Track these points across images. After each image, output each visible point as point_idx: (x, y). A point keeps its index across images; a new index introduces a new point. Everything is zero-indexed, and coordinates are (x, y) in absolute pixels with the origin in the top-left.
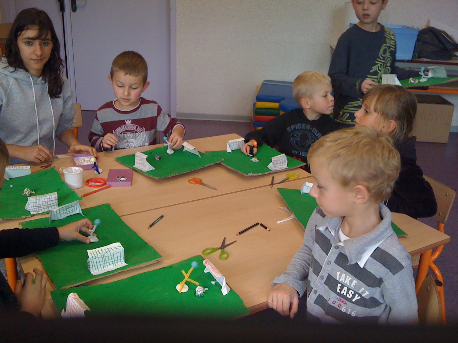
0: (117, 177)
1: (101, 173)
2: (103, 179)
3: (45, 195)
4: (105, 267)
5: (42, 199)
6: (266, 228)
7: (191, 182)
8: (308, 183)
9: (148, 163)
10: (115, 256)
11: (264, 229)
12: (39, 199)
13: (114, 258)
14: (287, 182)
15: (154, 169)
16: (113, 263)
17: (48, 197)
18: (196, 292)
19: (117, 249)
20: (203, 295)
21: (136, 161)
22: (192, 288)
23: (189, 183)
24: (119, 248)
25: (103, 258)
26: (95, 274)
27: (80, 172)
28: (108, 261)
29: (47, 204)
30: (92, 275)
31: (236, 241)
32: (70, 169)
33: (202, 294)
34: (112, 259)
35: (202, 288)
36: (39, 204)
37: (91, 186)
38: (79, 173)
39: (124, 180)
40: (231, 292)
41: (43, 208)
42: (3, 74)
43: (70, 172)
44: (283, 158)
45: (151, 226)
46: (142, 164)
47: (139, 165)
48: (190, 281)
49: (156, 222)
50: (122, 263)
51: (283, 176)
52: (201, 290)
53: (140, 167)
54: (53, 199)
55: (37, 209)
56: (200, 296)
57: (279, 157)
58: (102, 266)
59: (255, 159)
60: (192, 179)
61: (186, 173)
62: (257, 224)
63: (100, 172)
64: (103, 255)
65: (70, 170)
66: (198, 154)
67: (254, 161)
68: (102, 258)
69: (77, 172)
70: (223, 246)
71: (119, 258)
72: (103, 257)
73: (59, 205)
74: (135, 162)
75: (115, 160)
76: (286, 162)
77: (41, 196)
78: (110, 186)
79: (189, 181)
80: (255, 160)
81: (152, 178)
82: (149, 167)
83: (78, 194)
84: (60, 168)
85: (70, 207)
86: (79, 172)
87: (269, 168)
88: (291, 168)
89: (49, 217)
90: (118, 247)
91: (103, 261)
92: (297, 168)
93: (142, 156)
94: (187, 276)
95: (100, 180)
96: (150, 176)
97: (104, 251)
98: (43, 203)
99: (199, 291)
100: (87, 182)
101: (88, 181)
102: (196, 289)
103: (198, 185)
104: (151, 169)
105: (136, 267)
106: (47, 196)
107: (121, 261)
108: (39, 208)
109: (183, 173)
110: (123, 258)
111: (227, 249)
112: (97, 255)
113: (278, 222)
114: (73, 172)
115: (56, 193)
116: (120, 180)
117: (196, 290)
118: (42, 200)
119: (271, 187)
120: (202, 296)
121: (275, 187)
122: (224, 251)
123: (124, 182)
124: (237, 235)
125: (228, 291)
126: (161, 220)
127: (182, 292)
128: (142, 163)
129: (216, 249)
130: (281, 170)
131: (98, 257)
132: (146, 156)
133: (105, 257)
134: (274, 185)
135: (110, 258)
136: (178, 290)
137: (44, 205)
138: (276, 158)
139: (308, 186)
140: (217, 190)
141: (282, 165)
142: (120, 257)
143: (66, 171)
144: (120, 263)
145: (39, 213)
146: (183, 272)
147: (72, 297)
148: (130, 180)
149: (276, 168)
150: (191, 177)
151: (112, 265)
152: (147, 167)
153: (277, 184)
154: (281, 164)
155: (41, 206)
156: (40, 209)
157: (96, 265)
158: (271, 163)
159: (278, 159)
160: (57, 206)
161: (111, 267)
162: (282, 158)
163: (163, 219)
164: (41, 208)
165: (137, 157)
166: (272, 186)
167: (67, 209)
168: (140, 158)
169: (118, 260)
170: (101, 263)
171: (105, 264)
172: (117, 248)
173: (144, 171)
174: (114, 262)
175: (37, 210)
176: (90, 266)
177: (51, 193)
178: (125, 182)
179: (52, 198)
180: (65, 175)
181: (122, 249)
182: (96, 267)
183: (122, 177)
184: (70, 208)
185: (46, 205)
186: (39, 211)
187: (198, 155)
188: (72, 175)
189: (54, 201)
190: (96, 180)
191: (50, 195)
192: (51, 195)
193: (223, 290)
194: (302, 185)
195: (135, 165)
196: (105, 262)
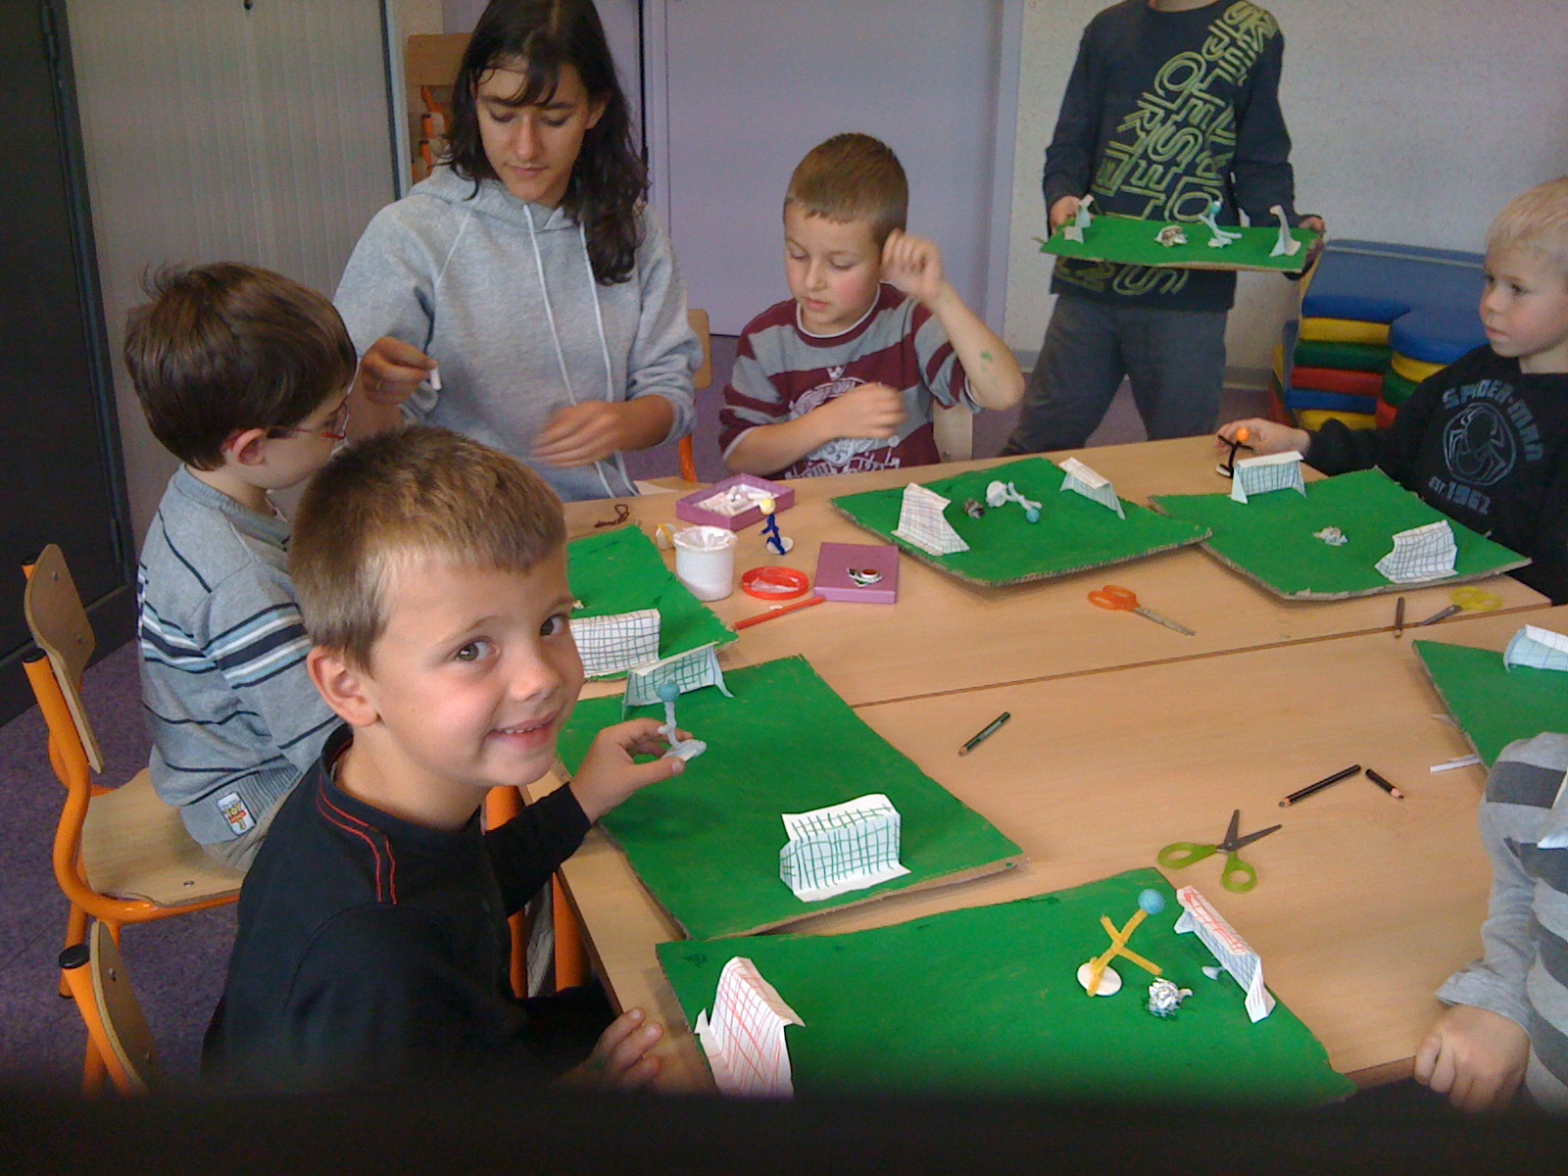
0: (848, 571)
1: (788, 552)
2: (797, 574)
3: (621, 618)
4: (839, 877)
5: (611, 629)
6: (1388, 788)
7: (1097, 599)
8: (1533, 628)
9: (947, 525)
10: (872, 840)
11: (1381, 792)
12: (602, 627)
13: (867, 848)
14: (1456, 619)
15: (966, 548)
16: (862, 865)
17: (631, 625)
18: (1149, 997)
19: (876, 815)
20: (1173, 1013)
21: (903, 514)
22: (1135, 983)
23: (1092, 605)
24: (885, 812)
25: (834, 846)
26: (809, 899)
27: (727, 545)
28: (849, 855)
29: (625, 648)
30: (800, 901)
31: (1279, 827)
32: (694, 534)
33: (1171, 1009)
34: (860, 849)
35: (1172, 986)
36: (602, 644)
37: (756, 595)
38: (724, 549)
39: (873, 581)
40: (1278, 1009)
41: (611, 659)
42: (440, 198)
43: (694, 544)
44: (1438, 539)
45: (971, 745)
46: (924, 526)
47: (912, 528)
48: (1129, 958)
49: (986, 733)
50: (891, 865)
51: (1440, 601)
52: (1169, 995)
53: (917, 537)
54: (646, 632)
55: (595, 661)
56: (1164, 1015)
57: (1422, 534)
58: (829, 871)
59: (1331, 534)
60: (1101, 590)
61: (1078, 570)
62: (1355, 770)
63: (786, 549)
64: (835, 834)
65: (694, 536)
66: (1113, 504)
67: (1327, 542)
68: (829, 845)
69: (715, 545)
70: (1233, 842)
71: (883, 849)
72: (833, 841)
73: (663, 651)
74: (901, 518)
75: (830, 506)
76: (1449, 551)
77: (610, 620)
78: (820, 600)
79: (1092, 596)
80: (1333, 536)
81: (963, 580)
82: (950, 541)
83: (723, 619)
84: (657, 528)
85: (686, 663)
86: (724, 544)
87: (1383, 572)
88: (1466, 578)
89: (623, 694)
90: (881, 809)
91: (832, 856)
92: (1494, 577)
93: (927, 500)
94: (1119, 940)
95: (789, 576)
96: (954, 572)
97: (837, 823)
98: (615, 641)
99: (1162, 996)
100: (747, 580)
101: (749, 578)
102: (1151, 988)
103: (1122, 613)
104: (956, 547)
105: (940, 881)
106: (627, 621)
107: (887, 860)
108: (599, 658)
109: (1069, 571)
110: (896, 847)
111: (1247, 851)
112: (816, 833)
113: (1433, 769)
114: (703, 546)
115: (656, 613)
116: (861, 583)
117: (1152, 994)
118: (611, 633)
119: (1398, 637)
120: (1170, 1016)
121: (1410, 635)
122: (1236, 858)
123: (872, 589)
124: (1281, 804)
125: (1267, 1009)
126: (1002, 729)
127: (1099, 992)
128: (927, 524)
129: (1207, 851)
130: (1429, 582)
131: (820, 840)
132: (942, 503)
133: (840, 841)
134: (1405, 631)
135: (855, 846)
136: (1086, 986)
137: (615, 649)
138: (1413, 536)
139: (1535, 639)
140: (1192, 634)
141: (1435, 564)
142: (885, 846)
143: (681, 539)
144: (883, 866)
145: (601, 674)
146: (1106, 922)
147: (739, 970)
148: (890, 582)
149: (1410, 575)
150: (1097, 584)
151: (861, 869)
152: (944, 540)
153: (1416, 625)
154: (1431, 560)
155: (605, 652)
156: (603, 660)
157: (809, 868)
158: (1388, 556)
159: (1419, 542)
160: (657, 654)
161: (857, 879)
162: (1435, 537)
163: (1007, 726)
164: (606, 657)
165: (911, 503)
166: (1398, 632)
167: (676, 669)
168: (920, 506)
169: (878, 855)
170: (828, 862)
171: (837, 864)
172: (877, 812)
173: (930, 553)
174: (866, 861)
175: (593, 665)
176: (793, 870)
177: (640, 612)
178: (877, 589)
179: (642, 629)
180: (678, 551)
181: (893, 816)
182: (811, 875)
183: (866, 573)
184: (685, 669)
185: (622, 650)
186: (600, 669)
187: (1114, 508)
188: (703, 553)
189: (649, 639)
190: (774, 576)
191: (637, 617)
192: (640, 619)
193: (1252, 1003)
194: (1511, 634)
195: (899, 529)
196: (840, 860)
